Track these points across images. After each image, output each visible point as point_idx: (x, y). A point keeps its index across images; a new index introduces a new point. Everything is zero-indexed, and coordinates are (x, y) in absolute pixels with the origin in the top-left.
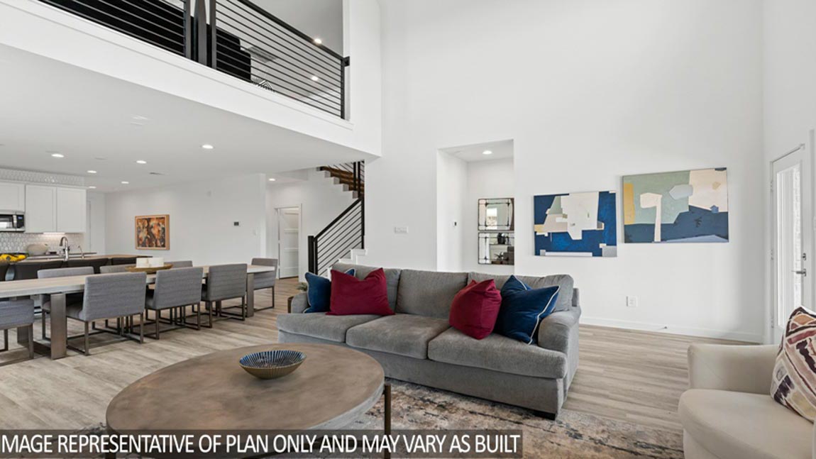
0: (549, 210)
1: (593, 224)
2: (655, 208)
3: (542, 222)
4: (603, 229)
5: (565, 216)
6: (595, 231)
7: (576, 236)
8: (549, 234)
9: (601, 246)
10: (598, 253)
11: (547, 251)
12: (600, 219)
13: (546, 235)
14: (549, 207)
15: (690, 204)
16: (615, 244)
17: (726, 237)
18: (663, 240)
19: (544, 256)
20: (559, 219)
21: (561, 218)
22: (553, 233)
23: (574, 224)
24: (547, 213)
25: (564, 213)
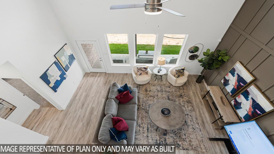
0: (48, 78)
1: (59, 73)
2: (65, 60)
3: (50, 83)
4: (62, 72)
5: (53, 76)
6: (61, 74)
7: (59, 79)
8: (54, 84)
9: (64, 76)
10: (65, 78)
11: (57, 88)
12: (60, 70)
13: (54, 85)
14: (48, 77)
15: (68, 55)
16: (66, 74)
17: (75, 59)
18: (70, 66)
19: (58, 90)
20: (53, 78)
21: (53, 77)
22: (55, 83)
23: (56, 76)
24: (49, 79)
25: (52, 75)
